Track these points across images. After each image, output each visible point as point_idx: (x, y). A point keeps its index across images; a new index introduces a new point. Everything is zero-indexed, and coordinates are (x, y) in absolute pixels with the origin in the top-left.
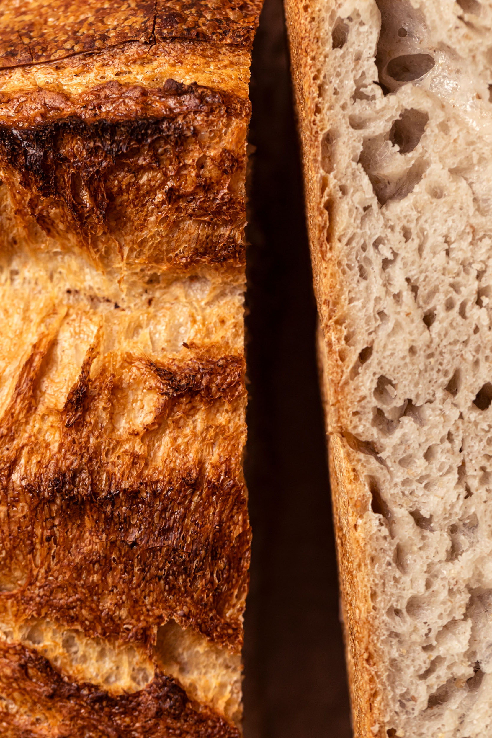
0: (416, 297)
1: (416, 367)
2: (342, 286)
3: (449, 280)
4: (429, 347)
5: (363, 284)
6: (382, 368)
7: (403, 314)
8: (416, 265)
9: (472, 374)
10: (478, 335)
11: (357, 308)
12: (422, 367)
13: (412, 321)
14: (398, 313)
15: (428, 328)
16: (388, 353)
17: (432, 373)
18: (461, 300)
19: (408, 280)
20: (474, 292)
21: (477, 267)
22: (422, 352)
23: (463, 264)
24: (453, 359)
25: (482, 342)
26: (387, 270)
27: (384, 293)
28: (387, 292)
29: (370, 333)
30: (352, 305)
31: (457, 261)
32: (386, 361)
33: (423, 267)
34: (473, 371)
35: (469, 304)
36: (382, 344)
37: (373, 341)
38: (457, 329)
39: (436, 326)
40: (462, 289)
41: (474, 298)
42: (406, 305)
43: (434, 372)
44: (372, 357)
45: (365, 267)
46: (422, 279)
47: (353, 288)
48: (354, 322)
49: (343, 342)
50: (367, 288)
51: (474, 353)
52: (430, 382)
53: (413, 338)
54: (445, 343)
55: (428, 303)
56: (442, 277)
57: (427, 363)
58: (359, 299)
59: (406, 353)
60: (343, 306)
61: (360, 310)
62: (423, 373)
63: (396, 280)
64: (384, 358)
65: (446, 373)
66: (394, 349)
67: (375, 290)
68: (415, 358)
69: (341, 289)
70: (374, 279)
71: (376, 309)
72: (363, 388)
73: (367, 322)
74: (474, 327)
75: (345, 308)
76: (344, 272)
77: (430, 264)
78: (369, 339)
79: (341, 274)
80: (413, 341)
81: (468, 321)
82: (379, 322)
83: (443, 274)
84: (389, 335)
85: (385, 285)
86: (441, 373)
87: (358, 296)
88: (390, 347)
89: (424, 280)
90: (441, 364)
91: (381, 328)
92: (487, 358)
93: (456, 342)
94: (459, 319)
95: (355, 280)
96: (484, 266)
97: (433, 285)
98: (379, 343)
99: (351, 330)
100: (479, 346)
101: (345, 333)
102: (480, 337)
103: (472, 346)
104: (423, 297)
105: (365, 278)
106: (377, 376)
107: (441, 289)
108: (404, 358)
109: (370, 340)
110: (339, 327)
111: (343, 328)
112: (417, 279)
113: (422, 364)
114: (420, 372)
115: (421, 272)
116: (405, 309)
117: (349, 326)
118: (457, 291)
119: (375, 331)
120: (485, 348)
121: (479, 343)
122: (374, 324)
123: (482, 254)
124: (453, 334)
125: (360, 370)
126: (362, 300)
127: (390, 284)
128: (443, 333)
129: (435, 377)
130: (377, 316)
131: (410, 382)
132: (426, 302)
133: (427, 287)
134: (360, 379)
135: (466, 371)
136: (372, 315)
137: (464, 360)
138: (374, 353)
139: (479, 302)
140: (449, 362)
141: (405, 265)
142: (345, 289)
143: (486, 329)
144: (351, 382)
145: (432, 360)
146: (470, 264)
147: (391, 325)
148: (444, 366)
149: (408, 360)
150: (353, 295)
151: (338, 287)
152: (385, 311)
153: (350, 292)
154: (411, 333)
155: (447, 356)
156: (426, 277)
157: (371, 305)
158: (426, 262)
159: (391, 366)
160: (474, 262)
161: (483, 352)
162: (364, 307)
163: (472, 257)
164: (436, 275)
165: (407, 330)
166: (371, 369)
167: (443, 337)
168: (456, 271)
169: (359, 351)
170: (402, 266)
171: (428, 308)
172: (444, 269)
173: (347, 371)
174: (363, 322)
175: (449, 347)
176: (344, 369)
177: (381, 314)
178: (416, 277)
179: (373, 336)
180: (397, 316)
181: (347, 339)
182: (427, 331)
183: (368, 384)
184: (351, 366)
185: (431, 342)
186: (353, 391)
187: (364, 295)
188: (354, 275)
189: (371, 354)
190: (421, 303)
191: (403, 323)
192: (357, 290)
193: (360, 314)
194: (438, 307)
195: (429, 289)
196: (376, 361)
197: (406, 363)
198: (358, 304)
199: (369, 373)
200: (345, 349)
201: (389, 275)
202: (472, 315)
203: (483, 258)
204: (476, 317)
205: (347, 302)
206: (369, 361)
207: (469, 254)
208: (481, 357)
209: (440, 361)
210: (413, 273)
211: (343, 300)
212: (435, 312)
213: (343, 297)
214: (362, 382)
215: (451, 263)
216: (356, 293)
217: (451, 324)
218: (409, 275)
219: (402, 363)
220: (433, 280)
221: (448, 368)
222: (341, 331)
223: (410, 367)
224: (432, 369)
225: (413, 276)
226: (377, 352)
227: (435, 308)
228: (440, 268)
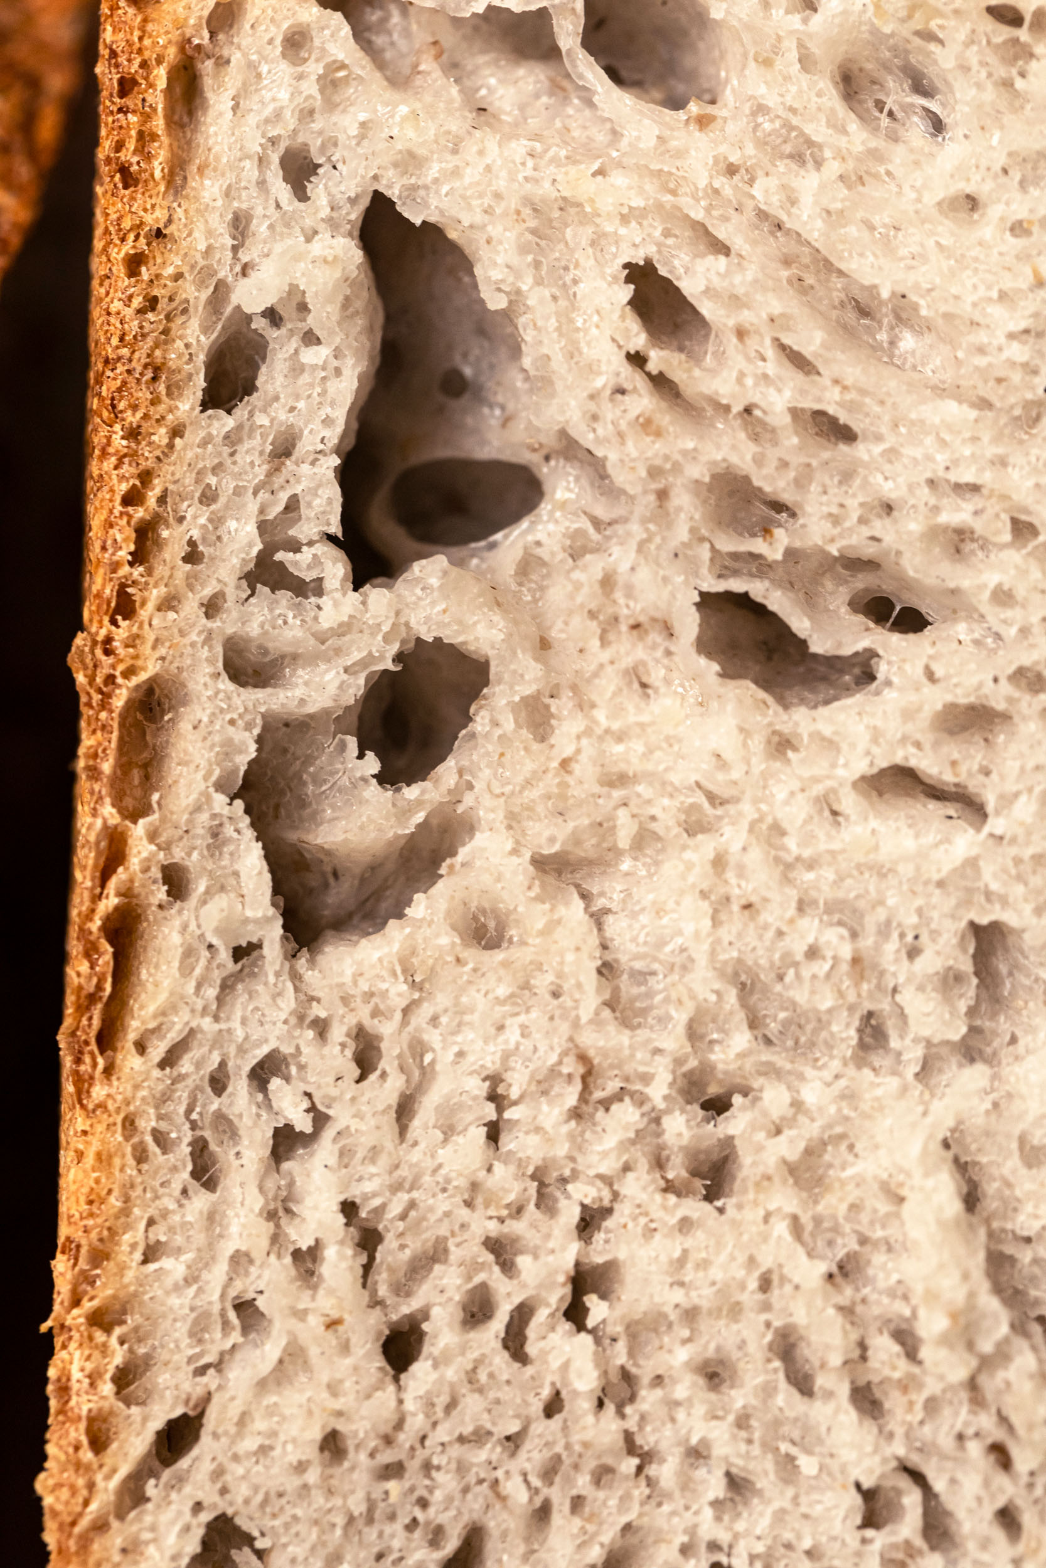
0: (367, 1268)
1: (338, 1501)
2: (127, 1200)
3: (483, 1225)
4: (388, 1440)
5: (201, 1200)
6: (224, 1491)
7: (315, 1321)
8: (384, 1161)
9: (522, 1549)
10: (557, 1420)
11: (169, 1282)
12: (358, 1507)
13: (345, 1348)
14: (301, 1315)
15: (396, 1379)
16: (250, 1444)
17: (388, 1529)
18: (517, 1300)
19: (349, 1209)
20: (561, 1278)
21: (584, 1192)
22: (363, 1457)
23: (538, 1176)
24: (466, 1490)
25: (568, 1446)
26: (286, 1166)
27: (265, 1243)
28: (276, 1238)
29: (201, 1371)
30: (152, 1267)
31: (520, 1164)
32: (240, 1471)
33: (404, 1172)
34: (527, 1540)
35: (541, 1316)
36: (234, 1411)
37: (208, 1397)
38: (492, 1395)
39: (421, 1375)
40: (523, 1262)
41: (558, 1295)
42: (331, 1292)
43: (398, 1526)
44: (195, 1452)
45: (213, 1147)
46: (395, 1208)
47: (165, 1214)
48: (155, 1324)
49: (107, 1388)
50: (212, 1218)
51: (536, 1482)
52: (380, 1557)
53: (337, 1404)
54: (442, 1434)
55: (408, 1294)
56: (464, 1213)
57: (377, 1494)
58: (179, 1251)
59: (311, 1453)
60: (122, 1268)
61: (176, 1288)
62: (360, 1523)
63: (309, 1202)
64: (236, 1458)
65: (436, 1536)
66: (274, 1434)
67: (234, 1229)
68: (337, 1471)
69: (125, 1212)
70: (237, 1191)
71: (232, 1293)
72: (151, 1550)
73: (197, 1332)
74: (546, 1392)
75: (130, 1275)
76: (141, 1156)
77: (429, 1164)
78: (195, 1388)
79: (131, 1162)
80: (340, 1414)
81: (529, 1370)
82: (236, 1337)
83: (469, 1204)
84: (262, 1385)
85: (272, 1216)
86: (417, 1534)
87: (179, 1240)
88: (260, 1424)
89: (403, 1217)
90: (423, 1503)
91: (238, 1356)
92: (577, 1503)
93: (479, 1437)
94: (501, 1360)
95: (176, 1187)
96: (606, 1195)
97: (429, 1236)
98: (224, 1408)
99: (142, 1350)
100: (557, 1459)
101: (118, 1357)
102: (565, 1428)
103: (531, 1456)
104: (391, 1270)
105: (210, 1185)
106: (205, 1517)
107: (455, 1254)
108: (301, 1467)
109: (199, 1392)
110: (100, 1336)
111: (114, 1341)
112: (380, 1211)
113: (360, 1494)
114: (351, 1520)
115: (396, 1187)
116: (324, 1303)
117: (138, 1335)
118: (507, 1267)
119: (218, 1366)
120: (576, 1467)
121: (559, 1449)
122: (217, 1342)
123: (605, 1154)
124: (473, 1406)
125: (151, 1488)
126: (188, 1257)
127: (288, 1211)
128: (442, 1400)
129: (396, 1544)
130: (232, 1315)
131: (313, 1549)
132: (402, 1289)
133: (408, 1240)
134: (148, 1519)
135: (504, 1535)
136: (216, 1308)
137: (502, 1499)
138: (205, 1438)
139: (575, 1314)
140: (449, 1500)
141: (345, 1155)
142: (136, 1211)
143: (587, 1405)
144: (115, 1524)
145: (393, 1486)
146: (564, 1181)
147: (271, 1350)
148: (432, 1511)
149: (312, 1476)
150: (159, 1233)
151: (115, 1202)
152: (260, 1303)
153: (151, 1222)
154: (333, 1389)
155: (448, 1484)
156: (412, 1205)
157: (218, 1273)
158: (415, 1156)
159: (256, 1489)
160: (575, 1175)
161: (569, 1481)
162: (189, 1281)
163: (573, 1159)
164: (442, 1204)
165: (325, 1377)
166: (188, 1489)
167: (439, 1413)
168: (511, 1197)
169: (157, 1423)
170: (333, 1161)
171: (405, 1310)
172: (474, 1186)
173: (108, 1487)
174: (181, 1331)
175: (456, 1451)
176: (99, 1478)
177: (246, 1308)
178: (376, 1202)
179: (210, 1380)
180: (293, 1324)
181: (124, 1379)
182: (391, 1388)
183: (171, 1540)
184: (124, 1471)
185: (399, 1425)
186: (117, 1558)
187: (200, 1239)
188: (174, 1169)
189: (196, 1438)
190: (383, 1291)
191: (313, 1352)
192: (176, 1218)
193: (174, 1301)
194: (435, 1312)
195: (415, 1245)
196: (207, 1466)
197: (305, 1486)
198: (173, 1267)
199: (181, 1502)
200: (111, 1413)
201: (291, 1184)
202: (544, 1353)
203: (608, 1167)
204: (555, 1363)
205: (138, 1256)
206: (184, 1463)
207: (562, 1150)
208: (559, 1497)
209: (421, 1492)
210: (368, 1187)
211: (125, 1248)
212: (425, 1326)
213: (127, 1238)
214: (153, 1528)
215: (498, 1167)
216: (171, 1230)
217: (471, 1378)
218: (355, 1192)
219: (292, 1483)
220: (432, 1218)
221: (444, 1518)
222: (104, 1349)
223: (319, 1499)
224: (392, 1517)
225: (366, 1197)
226: (215, 1436)
227: (425, 1314)
228: (462, 1182)
